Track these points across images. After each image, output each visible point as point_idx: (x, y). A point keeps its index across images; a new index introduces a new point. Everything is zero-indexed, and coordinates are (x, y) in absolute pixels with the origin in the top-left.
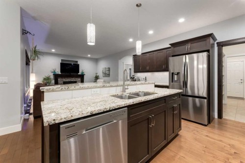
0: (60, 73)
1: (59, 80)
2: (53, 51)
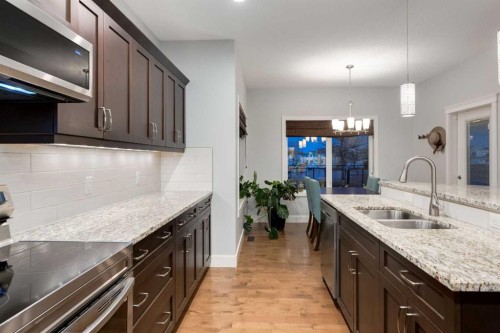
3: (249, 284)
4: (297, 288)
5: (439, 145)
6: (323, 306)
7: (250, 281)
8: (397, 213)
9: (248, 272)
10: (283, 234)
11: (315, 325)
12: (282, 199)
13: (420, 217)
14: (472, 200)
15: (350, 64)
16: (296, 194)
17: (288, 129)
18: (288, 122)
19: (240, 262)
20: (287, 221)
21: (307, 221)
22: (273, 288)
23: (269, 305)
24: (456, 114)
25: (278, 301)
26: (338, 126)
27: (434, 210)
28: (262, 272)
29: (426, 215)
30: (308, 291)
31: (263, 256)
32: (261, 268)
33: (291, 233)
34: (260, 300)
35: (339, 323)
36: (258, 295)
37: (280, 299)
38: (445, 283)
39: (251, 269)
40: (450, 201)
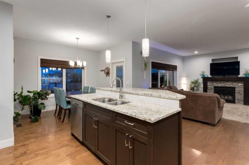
0: (210, 76)
1: (208, 84)
2: (196, 52)
3: (27, 152)
4: (59, 144)
5: (108, 74)
6: (76, 147)
7: (28, 150)
8: (107, 100)
9: (25, 145)
10: (40, 118)
11: (75, 157)
12: (40, 100)
13: (116, 100)
14: (134, 92)
15: (78, 37)
16: (47, 96)
17: (41, 63)
18: (41, 60)
19: (16, 141)
20: (42, 111)
21: (55, 109)
22: (45, 148)
23: (46, 158)
24: (113, 63)
25: (51, 154)
26: (72, 64)
27: (121, 97)
28: (35, 142)
29: (118, 99)
30: (66, 143)
31: (32, 133)
32: (32, 140)
33: (45, 117)
34: (39, 158)
35: (86, 152)
36: (37, 155)
37: (52, 153)
38: (149, 121)
39: (27, 143)
40: (126, 93)
